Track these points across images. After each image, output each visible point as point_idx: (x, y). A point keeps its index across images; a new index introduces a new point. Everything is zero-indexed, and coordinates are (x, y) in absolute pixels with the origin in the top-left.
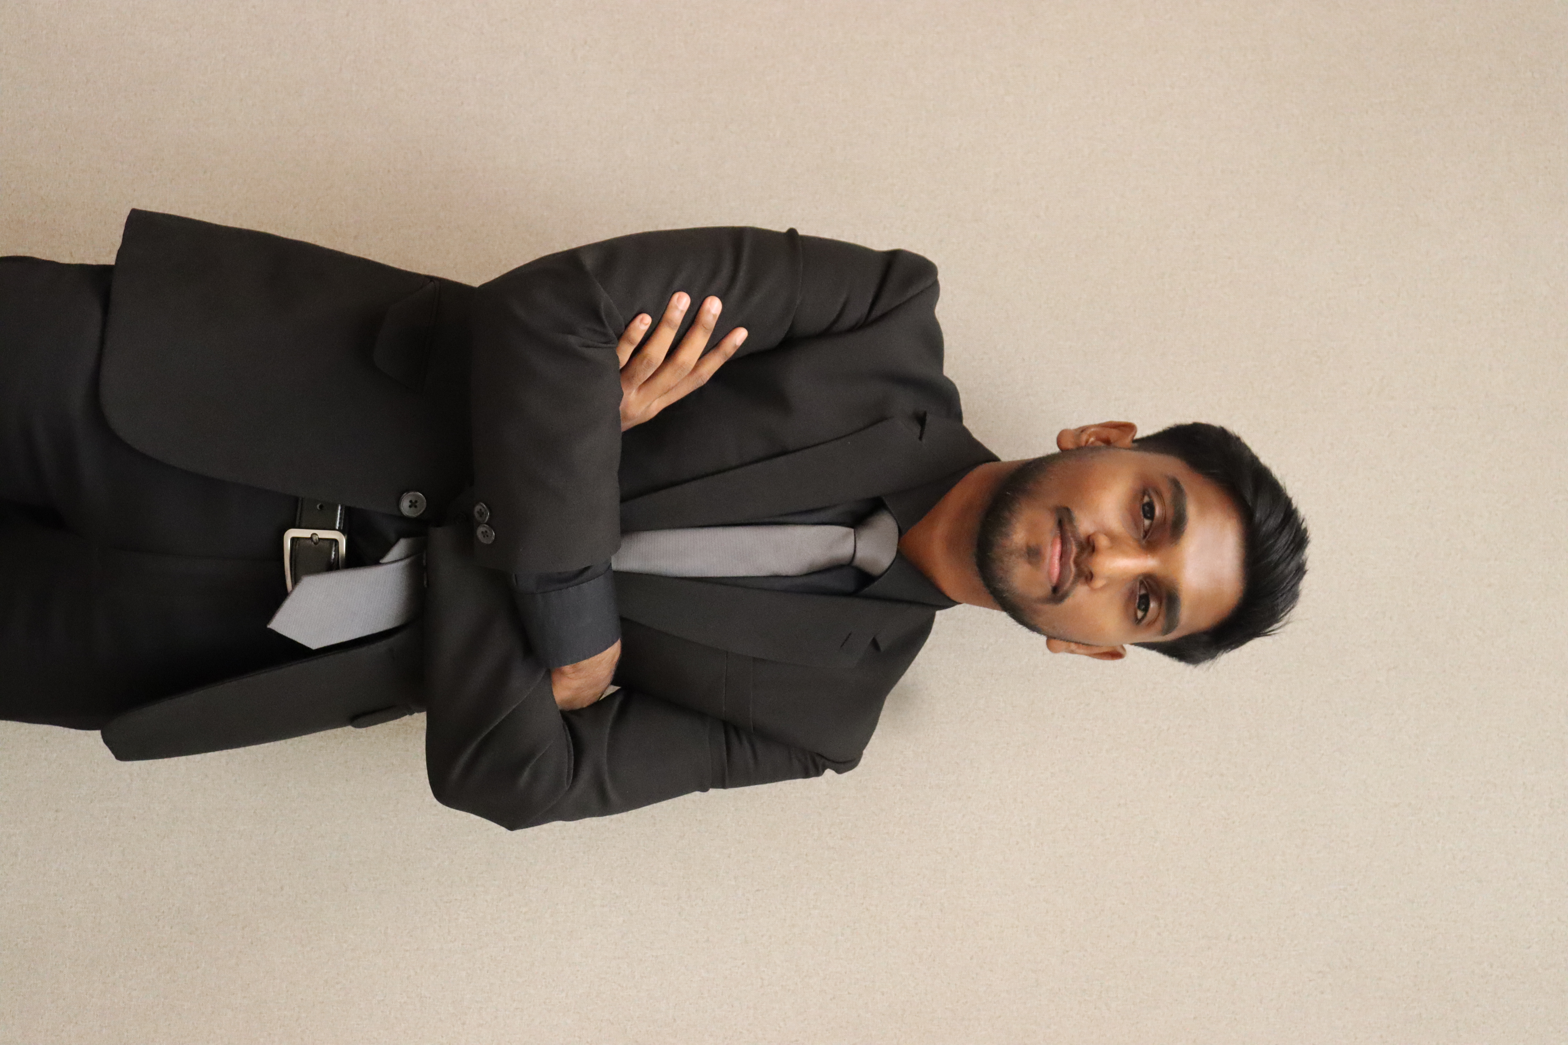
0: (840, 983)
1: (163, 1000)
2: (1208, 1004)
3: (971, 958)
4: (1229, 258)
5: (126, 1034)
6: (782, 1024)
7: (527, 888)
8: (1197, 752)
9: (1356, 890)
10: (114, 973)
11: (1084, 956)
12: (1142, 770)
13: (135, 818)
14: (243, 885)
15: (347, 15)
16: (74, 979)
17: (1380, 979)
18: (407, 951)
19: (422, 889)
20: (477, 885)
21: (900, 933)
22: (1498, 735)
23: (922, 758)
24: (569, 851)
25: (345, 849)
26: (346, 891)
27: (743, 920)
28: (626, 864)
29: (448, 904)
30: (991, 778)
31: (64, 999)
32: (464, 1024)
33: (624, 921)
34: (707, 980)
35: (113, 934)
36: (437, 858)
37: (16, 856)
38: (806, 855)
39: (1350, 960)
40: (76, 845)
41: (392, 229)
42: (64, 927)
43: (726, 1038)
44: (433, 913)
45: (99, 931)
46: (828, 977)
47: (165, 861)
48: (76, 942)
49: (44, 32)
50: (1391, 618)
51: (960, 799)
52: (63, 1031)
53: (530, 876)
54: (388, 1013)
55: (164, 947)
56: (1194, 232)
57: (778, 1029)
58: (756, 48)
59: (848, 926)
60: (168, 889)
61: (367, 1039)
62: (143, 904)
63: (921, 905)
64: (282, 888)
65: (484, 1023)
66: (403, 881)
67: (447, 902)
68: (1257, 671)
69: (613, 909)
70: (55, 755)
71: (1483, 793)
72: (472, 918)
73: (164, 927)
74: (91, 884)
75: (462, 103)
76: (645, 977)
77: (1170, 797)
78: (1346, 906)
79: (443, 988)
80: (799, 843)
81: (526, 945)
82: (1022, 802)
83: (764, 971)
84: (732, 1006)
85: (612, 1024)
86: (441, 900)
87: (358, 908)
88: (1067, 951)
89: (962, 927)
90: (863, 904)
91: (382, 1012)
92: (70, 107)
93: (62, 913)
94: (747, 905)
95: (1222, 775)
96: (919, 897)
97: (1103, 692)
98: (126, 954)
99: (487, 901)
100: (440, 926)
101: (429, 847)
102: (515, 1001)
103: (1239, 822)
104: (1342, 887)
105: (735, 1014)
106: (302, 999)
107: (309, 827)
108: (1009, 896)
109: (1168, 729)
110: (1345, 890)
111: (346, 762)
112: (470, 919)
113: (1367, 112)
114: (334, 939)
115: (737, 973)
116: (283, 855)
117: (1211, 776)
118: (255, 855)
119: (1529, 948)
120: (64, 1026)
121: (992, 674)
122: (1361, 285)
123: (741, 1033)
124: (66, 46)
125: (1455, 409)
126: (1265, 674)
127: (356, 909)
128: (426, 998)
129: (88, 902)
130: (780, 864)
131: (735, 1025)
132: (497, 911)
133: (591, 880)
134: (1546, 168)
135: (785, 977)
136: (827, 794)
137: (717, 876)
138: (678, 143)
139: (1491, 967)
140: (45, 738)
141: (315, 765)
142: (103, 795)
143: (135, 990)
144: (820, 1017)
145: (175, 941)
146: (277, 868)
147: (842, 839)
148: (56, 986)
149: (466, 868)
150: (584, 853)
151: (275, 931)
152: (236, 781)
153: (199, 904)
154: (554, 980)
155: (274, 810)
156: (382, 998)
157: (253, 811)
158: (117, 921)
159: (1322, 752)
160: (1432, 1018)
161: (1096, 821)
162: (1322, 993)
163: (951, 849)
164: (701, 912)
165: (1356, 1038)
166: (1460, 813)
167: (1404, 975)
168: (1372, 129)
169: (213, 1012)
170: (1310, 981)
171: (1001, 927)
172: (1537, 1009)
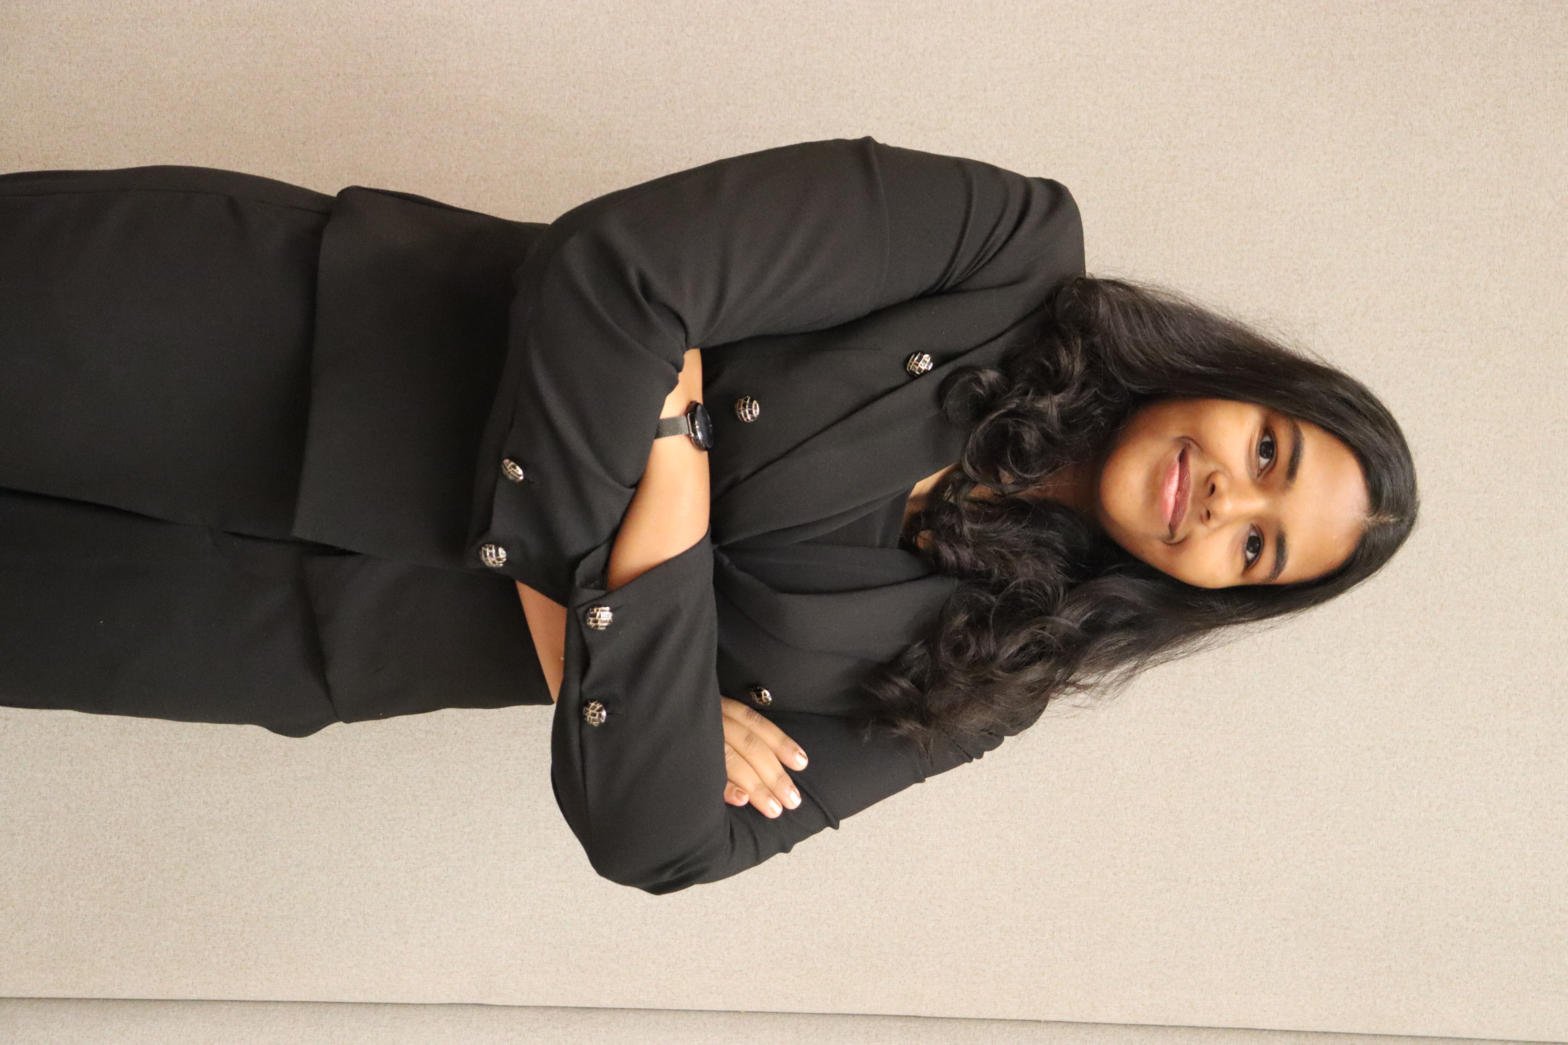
0: (785, 913)
1: (109, 910)
2: (1164, 948)
3: (920, 893)
4: (1207, 170)
5: (73, 942)
6: (725, 953)
7: (471, 808)
9: (1324, 835)
10: (62, 882)
11: (1037, 894)
14: (189, 798)
16: (23, 887)
17: (1348, 929)
18: (351, 868)
19: (366, 807)
20: (421, 804)
21: (847, 864)
22: (1482, 678)
24: (513, 772)
25: (290, 765)
26: (291, 807)
29: (392, 823)
31: (13, 906)
32: (406, 943)
33: (568, 844)
34: (651, 907)
35: (62, 843)
39: (1316, 907)
40: (25, 754)
41: (341, 135)
42: (13, 835)
43: (669, 966)
45: (48, 840)
46: (773, 907)
47: (113, 772)
48: (24, 850)
52: (12, 937)
53: (474, 796)
54: (331, 929)
55: (110, 857)
56: (1170, 142)
57: (722, 958)
61: (310, 955)
62: (90, 814)
63: (870, 837)
64: (227, 802)
65: (427, 942)
66: (347, 797)
69: (557, 831)
71: (1464, 738)
72: (415, 837)
73: (111, 837)
74: (40, 793)
76: (588, 901)
77: (1130, 733)
79: (386, 906)
81: (469, 866)
83: (708, 899)
84: (676, 934)
85: (555, 948)
86: (385, 818)
87: (303, 823)
88: (1019, 889)
89: (911, 860)
91: (325, 928)
92: (17, 5)
93: (11, 821)
96: (867, 828)
98: (73, 864)
99: (431, 820)
100: (384, 844)
101: (373, 764)
102: (457, 921)
103: (1202, 761)
105: (678, 941)
106: (246, 913)
107: (254, 741)
108: (960, 830)
110: (1312, 835)
112: (414, 838)
113: (1361, 13)
114: (278, 853)
115: (681, 900)
116: (229, 769)
118: (201, 768)
119: (1508, 901)
120: (13, 933)
123: (684, 960)
125: (1446, 332)
127: (300, 825)
128: (369, 915)
129: (36, 810)
131: (678, 952)
132: (440, 830)
134: (1556, 72)
135: (730, 906)
138: (632, 46)
139: (1467, 920)
143: (83, 899)
144: (765, 948)
145: (121, 852)
146: (223, 781)
148: (6, 893)
149: (411, 787)
150: (528, 774)
151: (220, 845)
153: (146, 816)
154: (497, 902)
156: (326, 915)
158: (65, 831)
159: (1291, 691)
160: (1402, 971)
161: (1052, 756)
162: (1286, 941)
165: (1321, 989)
166: (1438, 758)
167: (1373, 926)
169: (158, 924)
170: (1273, 928)
171: (951, 861)
172: (1515, 965)
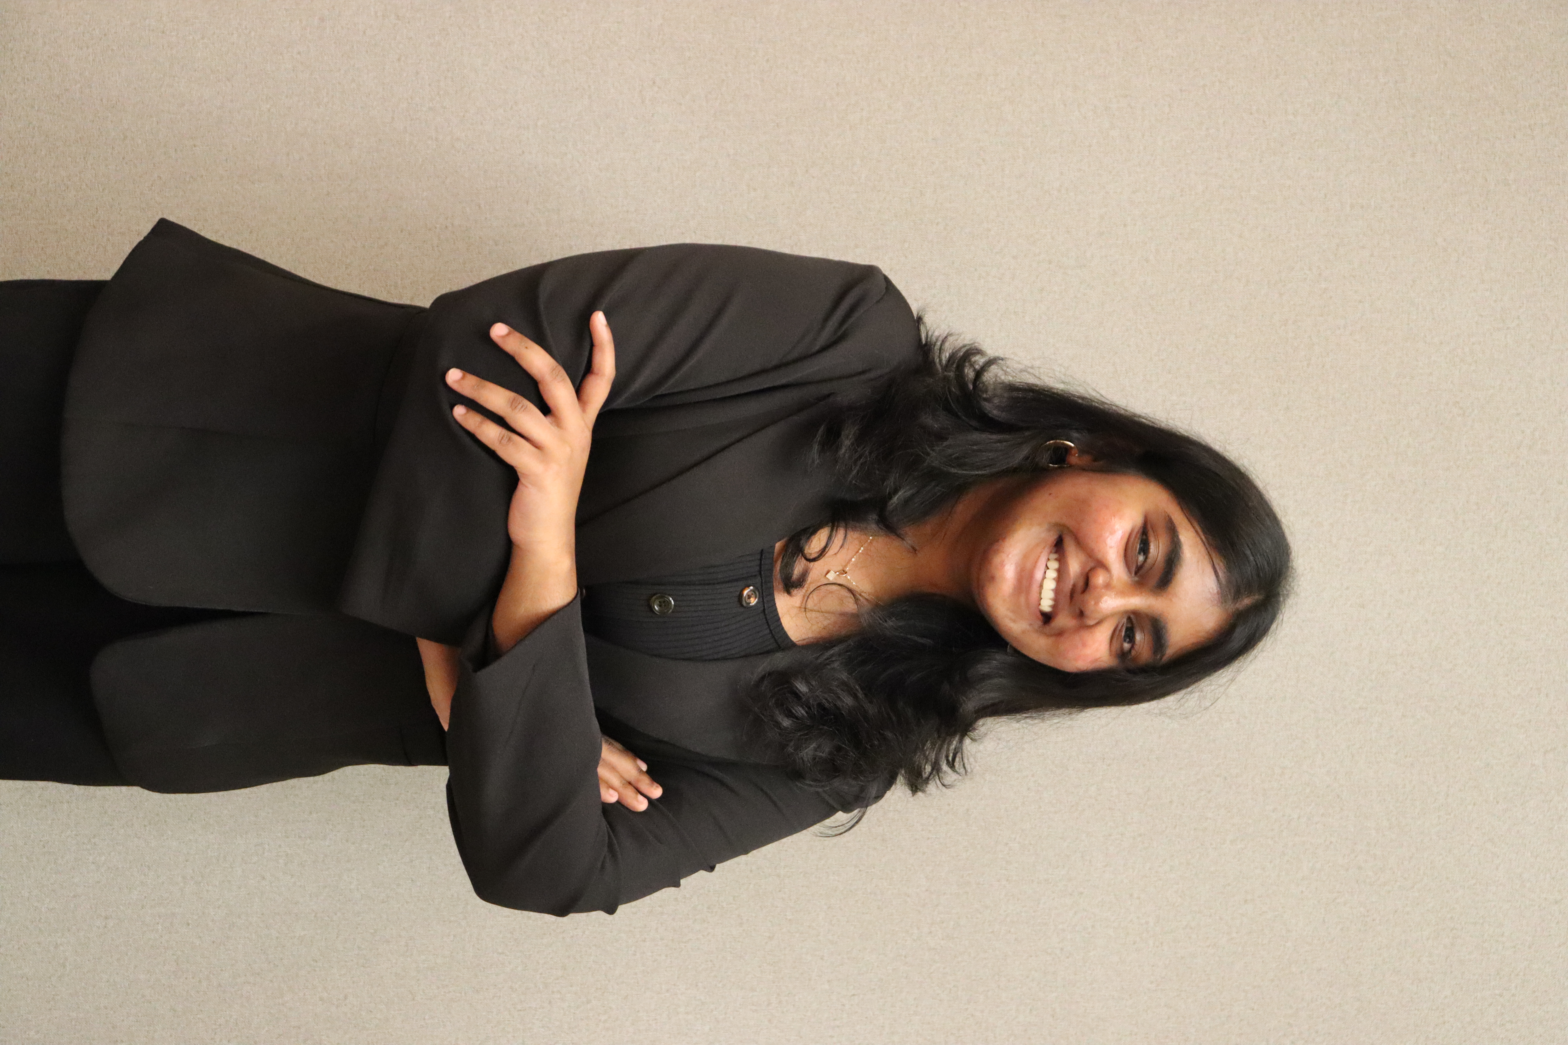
8: (1331, 843)
12: (1271, 862)
13: (188, 924)
15: (399, 60)
23: (1029, 851)
27: (838, 1027)
28: (711, 967)
30: (1104, 872)
36: (510, 963)
37: (64, 966)
38: (905, 957)
44: (507, 1022)
49: (79, 85)
50: (1547, 695)
51: (1071, 895)
58: (838, 84)
59: (952, 1034)
60: (225, 1000)
67: (521, 1010)
68: (1396, 754)
70: (103, 858)
75: (523, 152)
78: (1503, 1014)
80: (896, 943)
82: (1139, 898)
90: (967, 1009)
94: (843, 1011)
95: (1360, 868)
97: (1225, 779)
104: (1497, 992)
109: (1299, 818)
111: (412, 861)
117: (1347, 870)
121: (1104, 759)
122: (1508, 328)
124: (102, 100)
126: (1406, 757)
130: (878, 966)
133: (674, 985)
136: (927, 890)
137: (810, 980)
140: (93, 841)
141: (379, 864)
142: (154, 900)
147: (943, 939)
152: (295, 883)
155: (336, 914)
157: (314, 915)
163: (1062, 949)
164: (793, 1019)
168: (1521, 155)
